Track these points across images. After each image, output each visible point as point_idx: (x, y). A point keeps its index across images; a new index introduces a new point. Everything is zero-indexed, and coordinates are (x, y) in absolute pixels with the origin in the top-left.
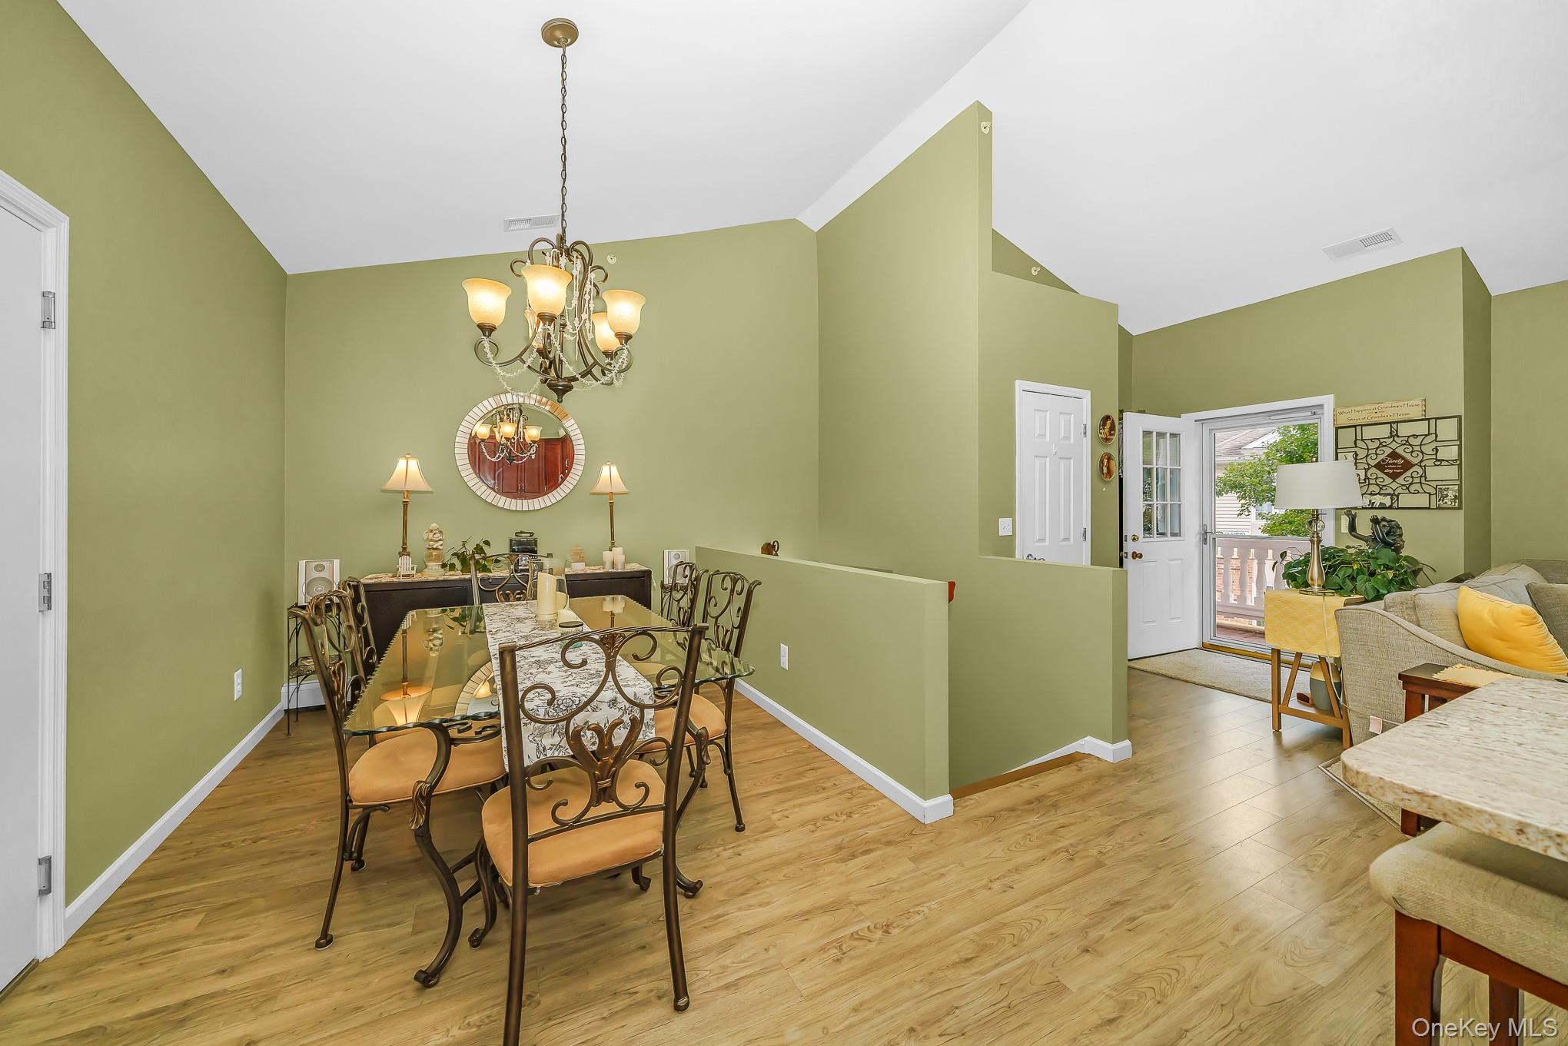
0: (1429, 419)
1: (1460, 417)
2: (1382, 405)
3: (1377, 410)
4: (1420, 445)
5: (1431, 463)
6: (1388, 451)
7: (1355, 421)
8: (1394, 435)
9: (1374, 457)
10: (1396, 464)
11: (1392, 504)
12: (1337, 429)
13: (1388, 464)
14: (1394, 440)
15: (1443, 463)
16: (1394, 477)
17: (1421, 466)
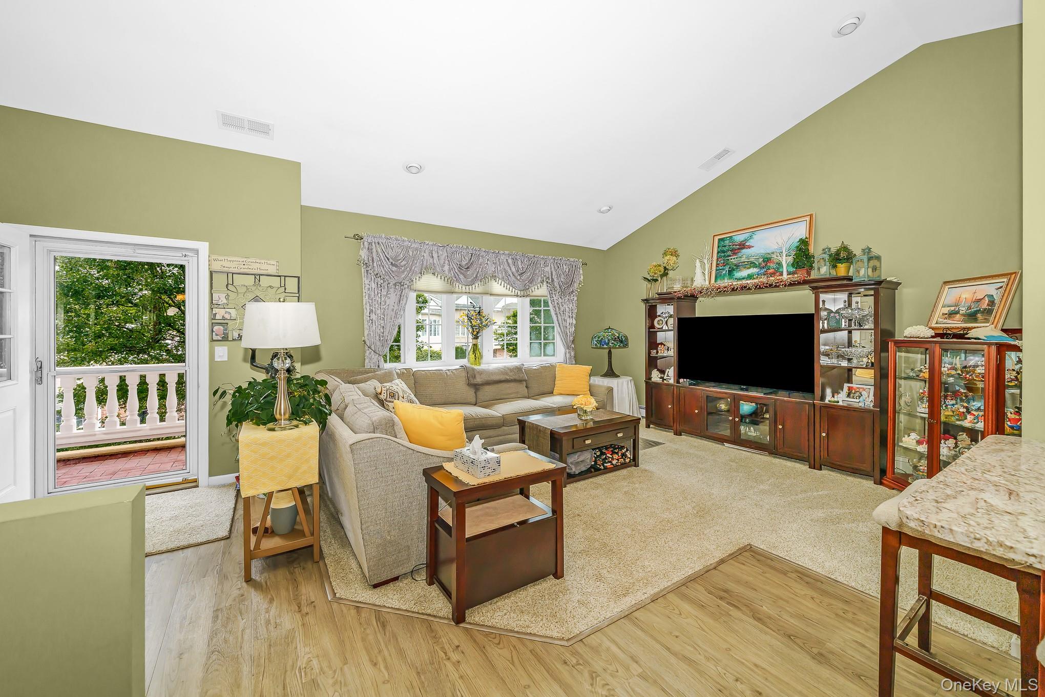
0: (280, 276)
1: (299, 277)
2: (249, 260)
4: (275, 294)
6: (253, 296)
7: (227, 269)
8: (257, 284)
9: (242, 299)
12: (212, 272)
14: (257, 288)
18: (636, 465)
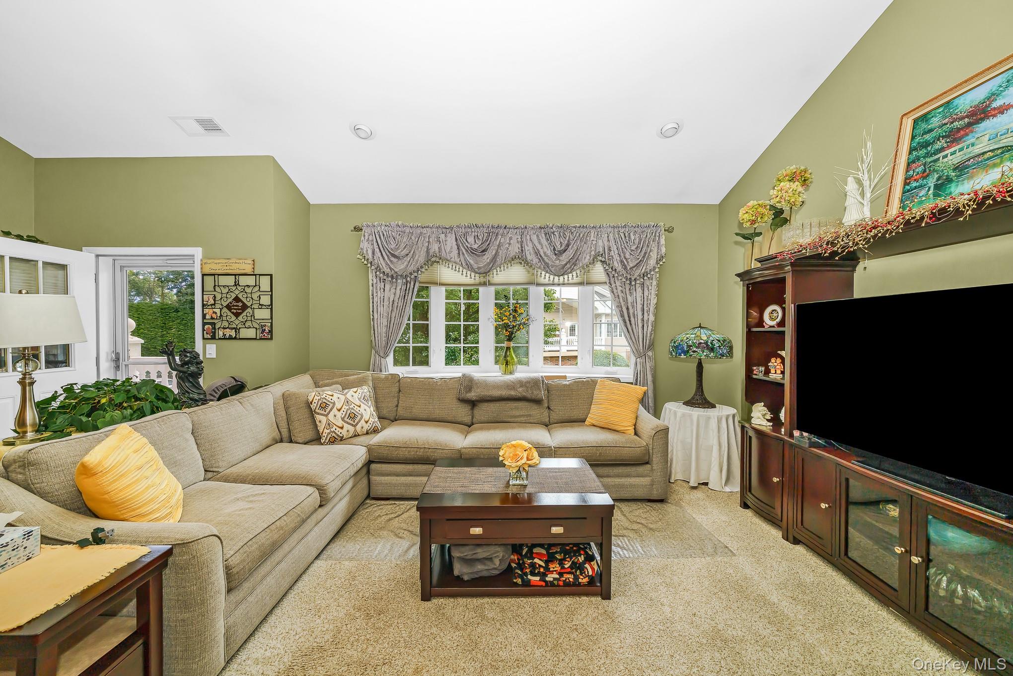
0: (256, 275)
1: (271, 276)
2: (231, 261)
3: (227, 264)
4: (251, 293)
5: (256, 306)
6: (234, 296)
7: (213, 271)
8: (236, 284)
9: (225, 300)
10: (238, 306)
11: (236, 335)
12: (203, 275)
13: (234, 306)
14: (237, 288)
15: (263, 307)
16: (237, 315)
17: (251, 308)
18: (607, 596)
